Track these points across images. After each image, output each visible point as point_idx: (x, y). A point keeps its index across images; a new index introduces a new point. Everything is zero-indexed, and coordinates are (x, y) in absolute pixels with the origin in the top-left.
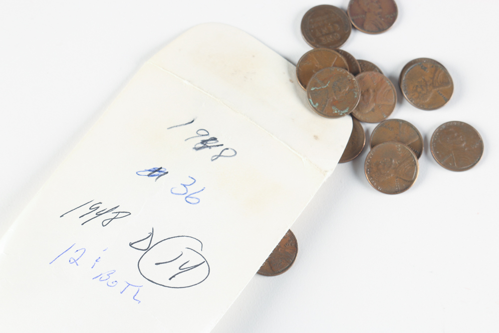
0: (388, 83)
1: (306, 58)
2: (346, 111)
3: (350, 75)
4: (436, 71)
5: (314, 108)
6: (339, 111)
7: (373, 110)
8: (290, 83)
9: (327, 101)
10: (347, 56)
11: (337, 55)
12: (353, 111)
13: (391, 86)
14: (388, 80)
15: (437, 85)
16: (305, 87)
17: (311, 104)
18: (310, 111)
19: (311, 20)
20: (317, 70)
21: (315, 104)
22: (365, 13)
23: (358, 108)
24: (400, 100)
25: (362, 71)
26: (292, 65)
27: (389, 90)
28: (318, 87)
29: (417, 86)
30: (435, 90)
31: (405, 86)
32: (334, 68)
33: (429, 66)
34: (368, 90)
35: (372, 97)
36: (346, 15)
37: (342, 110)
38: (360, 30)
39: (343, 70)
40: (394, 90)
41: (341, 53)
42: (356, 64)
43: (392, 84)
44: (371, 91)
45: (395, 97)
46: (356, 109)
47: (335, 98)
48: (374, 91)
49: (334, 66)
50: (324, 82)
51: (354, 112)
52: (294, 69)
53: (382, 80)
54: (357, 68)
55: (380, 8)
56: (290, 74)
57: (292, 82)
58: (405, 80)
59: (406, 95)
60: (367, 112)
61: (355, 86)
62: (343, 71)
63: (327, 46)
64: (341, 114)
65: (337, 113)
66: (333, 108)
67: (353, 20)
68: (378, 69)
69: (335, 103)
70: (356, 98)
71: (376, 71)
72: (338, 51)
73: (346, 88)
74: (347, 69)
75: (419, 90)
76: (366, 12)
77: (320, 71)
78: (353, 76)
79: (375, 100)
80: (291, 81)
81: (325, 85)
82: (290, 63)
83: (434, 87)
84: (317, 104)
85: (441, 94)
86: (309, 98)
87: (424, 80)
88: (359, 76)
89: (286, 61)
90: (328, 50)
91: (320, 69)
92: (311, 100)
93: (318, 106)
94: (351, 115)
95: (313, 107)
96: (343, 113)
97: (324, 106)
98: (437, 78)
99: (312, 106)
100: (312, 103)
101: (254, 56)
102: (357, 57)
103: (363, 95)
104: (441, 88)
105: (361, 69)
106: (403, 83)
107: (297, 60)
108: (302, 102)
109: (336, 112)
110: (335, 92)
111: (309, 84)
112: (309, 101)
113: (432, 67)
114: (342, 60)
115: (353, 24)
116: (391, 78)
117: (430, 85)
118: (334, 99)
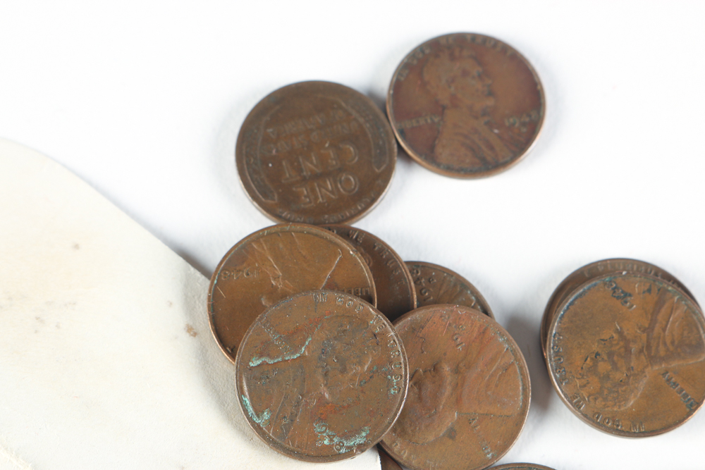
0: (506, 343)
1: (242, 253)
2: (359, 440)
3: (377, 320)
4: (659, 304)
5: (257, 428)
6: (336, 440)
7: (451, 434)
8: (186, 337)
9: (298, 403)
10: (374, 250)
11: (342, 249)
12: (385, 437)
13: (514, 352)
14: (502, 336)
15: (662, 353)
16: (232, 353)
17: (246, 411)
18: (244, 434)
19: (270, 130)
20: (277, 296)
21: (259, 413)
22: (440, 110)
23: (401, 429)
24: (542, 398)
25: (423, 303)
26: (198, 274)
27: (506, 368)
28: (272, 357)
29: (597, 354)
30: (656, 368)
31: (557, 353)
32: (328, 294)
33: (637, 287)
34: (436, 368)
35: (448, 390)
36: (382, 116)
37: (348, 436)
38: (424, 163)
39: (357, 301)
40: (521, 368)
41: (355, 242)
42: (401, 276)
43: (516, 346)
44: (446, 369)
45: (524, 390)
46: (394, 430)
47: (327, 395)
48: (456, 371)
49: (331, 286)
50: (293, 338)
51: (387, 442)
52: (203, 285)
53: (483, 332)
54: (405, 291)
55: (491, 94)
56: (189, 308)
57: (195, 334)
58: (558, 333)
59: (560, 384)
60: (431, 438)
61: (393, 355)
62: (355, 307)
63: (316, 216)
64: (343, 451)
65: (330, 447)
66: (318, 428)
67: (402, 133)
68: (475, 292)
69: (325, 413)
70: (395, 396)
71: (466, 304)
72: (348, 234)
73: (361, 363)
74: (370, 300)
75: (603, 367)
76: (444, 108)
77: (282, 304)
78: (385, 321)
79: (458, 401)
80: (192, 332)
81: (296, 350)
82: (192, 269)
83: (653, 359)
84: (266, 416)
85: (675, 384)
86: (241, 392)
87: (620, 333)
88: (408, 319)
89: (181, 260)
90: (315, 230)
91: (284, 296)
92: (247, 400)
93: (270, 421)
94: (381, 450)
95: (253, 423)
96: (350, 448)
97: (287, 421)
98: (664, 330)
99: (250, 419)
100: (250, 409)
101: (77, 247)
102: (406, 253)
103: (417, 382)
104: (674, 364)
105: (420, 293)
106: (551, 342)
107: (214, 256)
108: (221, 403)
109: (326, 442)
110: (326, 374)
111: (242, 347)
112: (241, 401)
113: (649, 291)
114: (356, 264)
115: (402, 144)
116: (516, 324)
117: (641, 351)
118: (321, 397)
